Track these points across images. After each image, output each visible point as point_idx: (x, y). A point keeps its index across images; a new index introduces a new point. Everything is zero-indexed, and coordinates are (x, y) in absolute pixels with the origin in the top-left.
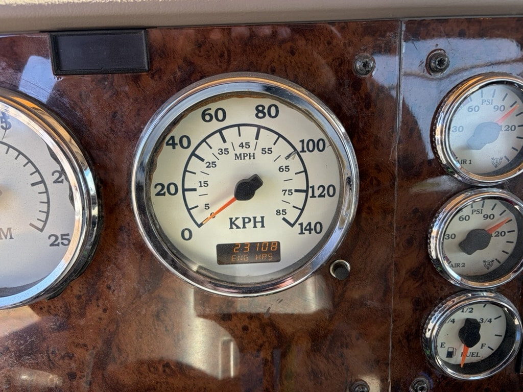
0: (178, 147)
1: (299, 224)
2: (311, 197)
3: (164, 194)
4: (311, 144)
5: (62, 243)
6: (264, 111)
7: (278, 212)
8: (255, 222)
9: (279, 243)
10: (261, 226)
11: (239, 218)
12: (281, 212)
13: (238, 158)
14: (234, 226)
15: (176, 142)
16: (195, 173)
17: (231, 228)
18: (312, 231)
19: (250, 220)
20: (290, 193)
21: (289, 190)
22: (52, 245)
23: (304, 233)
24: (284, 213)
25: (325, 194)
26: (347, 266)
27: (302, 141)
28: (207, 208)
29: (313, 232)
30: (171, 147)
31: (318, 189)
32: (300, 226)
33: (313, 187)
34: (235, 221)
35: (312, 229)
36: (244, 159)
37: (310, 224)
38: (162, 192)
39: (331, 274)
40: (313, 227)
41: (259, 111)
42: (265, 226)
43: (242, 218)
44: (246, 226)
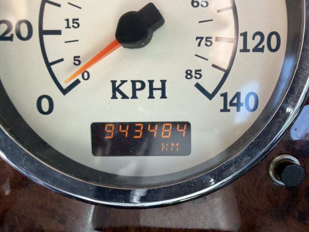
1: (222, 95)
2: (241, 51)
3: (11, 38)
7: (188, 74)
8: (152, 89)
9: (189, 124)
10: (161, 95)
11: (126, 81)
12: (193, 74)
14: (118, 95)
16: (59, 5)
17: (114, 97)
18: (241, 108)
19: (143, 85)
20: (209, 43)
21: (207, 38)
23: (229, 111)
24: (198, 76)
25: (263, 46)
28: (77, 62)
29: (243, 108)
31: (253, 39)
32: (223, 98)
33: (245, 35)
34: (120, 85)
35: (242, 104)
37: (238, 95)
38: (9, 35)
40: (243, 100)
42: (166, 95)
43: (132, 81)
44: (137, 96)
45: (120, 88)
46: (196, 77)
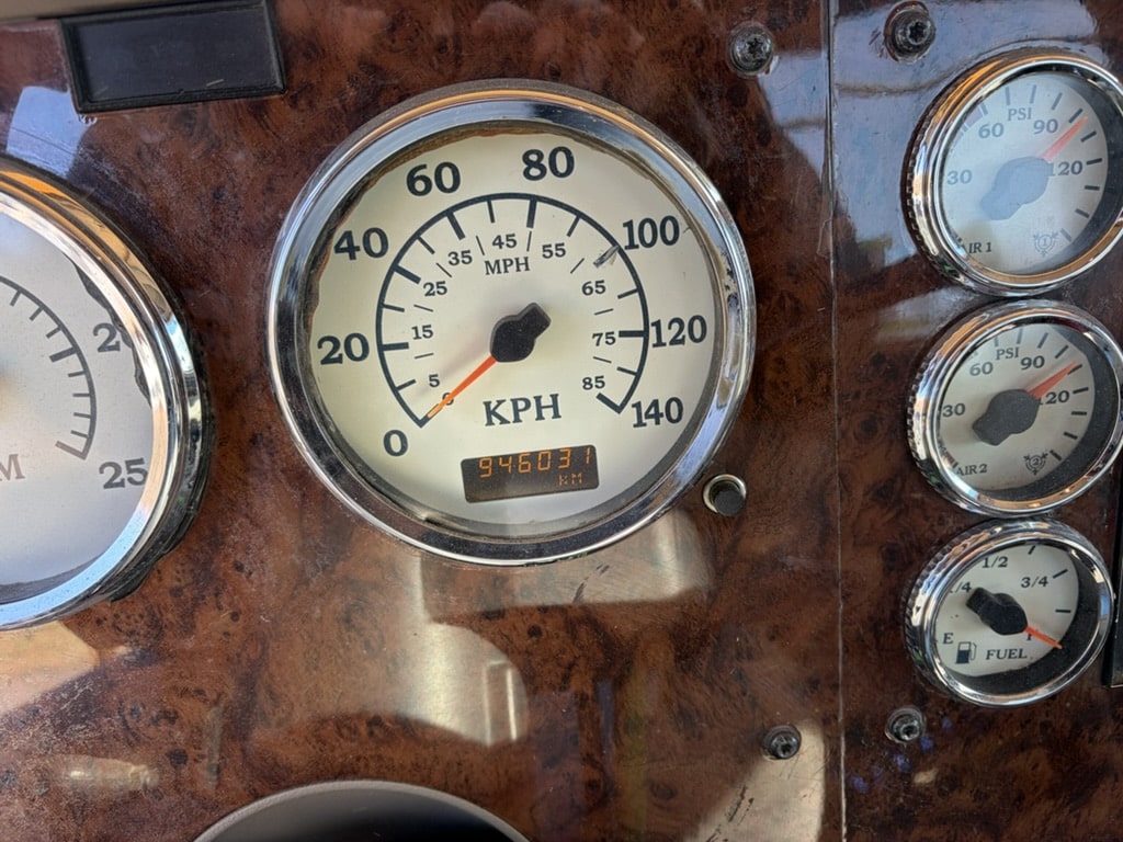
0: (361, 254)
1: (634, 406)
2: (654, 346)
3: (339, 360)
4: (648, 228)
5: (130, 480)
6: (542, 162)
7: (587, 383)
8: (539, 408)
9: (593, 449)
10: (552, 414)
11: (504, 401)
12: (593, 382)
13: (493, 272)
14: (494, 419)
15: (355, 244)
16: (402, 310)
17: (490, 423)
18: (661, 419)
19: (528, 405)
20: (610, 341)
21: (607, 334)
22: (109, 485)
23: (645, 425)
24: (600, 384)
25: (684, 337)
26: (738, 486)
27: (629, 225)
28: (434, 383)
29: (664, 420)
30: (347, 254)
31: (670, 328)
32: (635, 409)
33: (657, 324)
34: (496, 407)
35: (662, 415)
36: (506, 271)
37: (655, 404)
38: (336, 356)
39: (706, 506)
40: (662, 409)
41: (530, 164)
42: (560, 414)
43: (512, 400)
44: (521, 418)
45: (497, 411)
46: (597, 386)
